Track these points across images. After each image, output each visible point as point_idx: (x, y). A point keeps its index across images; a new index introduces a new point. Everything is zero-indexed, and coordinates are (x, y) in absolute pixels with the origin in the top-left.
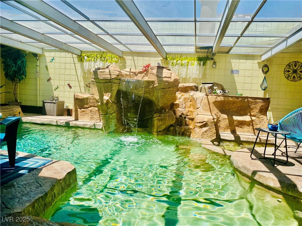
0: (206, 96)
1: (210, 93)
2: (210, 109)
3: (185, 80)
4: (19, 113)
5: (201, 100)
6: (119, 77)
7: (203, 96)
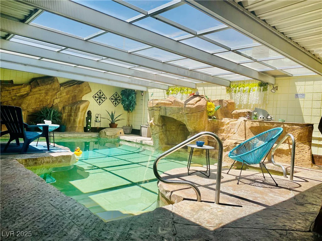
0: (244, 122)
1: (249, 119)
2: (245, 134)
3: (246, 106)
4: (121, 133)
5: (239, 125)
6: (160, 105)
7: (241, 121)
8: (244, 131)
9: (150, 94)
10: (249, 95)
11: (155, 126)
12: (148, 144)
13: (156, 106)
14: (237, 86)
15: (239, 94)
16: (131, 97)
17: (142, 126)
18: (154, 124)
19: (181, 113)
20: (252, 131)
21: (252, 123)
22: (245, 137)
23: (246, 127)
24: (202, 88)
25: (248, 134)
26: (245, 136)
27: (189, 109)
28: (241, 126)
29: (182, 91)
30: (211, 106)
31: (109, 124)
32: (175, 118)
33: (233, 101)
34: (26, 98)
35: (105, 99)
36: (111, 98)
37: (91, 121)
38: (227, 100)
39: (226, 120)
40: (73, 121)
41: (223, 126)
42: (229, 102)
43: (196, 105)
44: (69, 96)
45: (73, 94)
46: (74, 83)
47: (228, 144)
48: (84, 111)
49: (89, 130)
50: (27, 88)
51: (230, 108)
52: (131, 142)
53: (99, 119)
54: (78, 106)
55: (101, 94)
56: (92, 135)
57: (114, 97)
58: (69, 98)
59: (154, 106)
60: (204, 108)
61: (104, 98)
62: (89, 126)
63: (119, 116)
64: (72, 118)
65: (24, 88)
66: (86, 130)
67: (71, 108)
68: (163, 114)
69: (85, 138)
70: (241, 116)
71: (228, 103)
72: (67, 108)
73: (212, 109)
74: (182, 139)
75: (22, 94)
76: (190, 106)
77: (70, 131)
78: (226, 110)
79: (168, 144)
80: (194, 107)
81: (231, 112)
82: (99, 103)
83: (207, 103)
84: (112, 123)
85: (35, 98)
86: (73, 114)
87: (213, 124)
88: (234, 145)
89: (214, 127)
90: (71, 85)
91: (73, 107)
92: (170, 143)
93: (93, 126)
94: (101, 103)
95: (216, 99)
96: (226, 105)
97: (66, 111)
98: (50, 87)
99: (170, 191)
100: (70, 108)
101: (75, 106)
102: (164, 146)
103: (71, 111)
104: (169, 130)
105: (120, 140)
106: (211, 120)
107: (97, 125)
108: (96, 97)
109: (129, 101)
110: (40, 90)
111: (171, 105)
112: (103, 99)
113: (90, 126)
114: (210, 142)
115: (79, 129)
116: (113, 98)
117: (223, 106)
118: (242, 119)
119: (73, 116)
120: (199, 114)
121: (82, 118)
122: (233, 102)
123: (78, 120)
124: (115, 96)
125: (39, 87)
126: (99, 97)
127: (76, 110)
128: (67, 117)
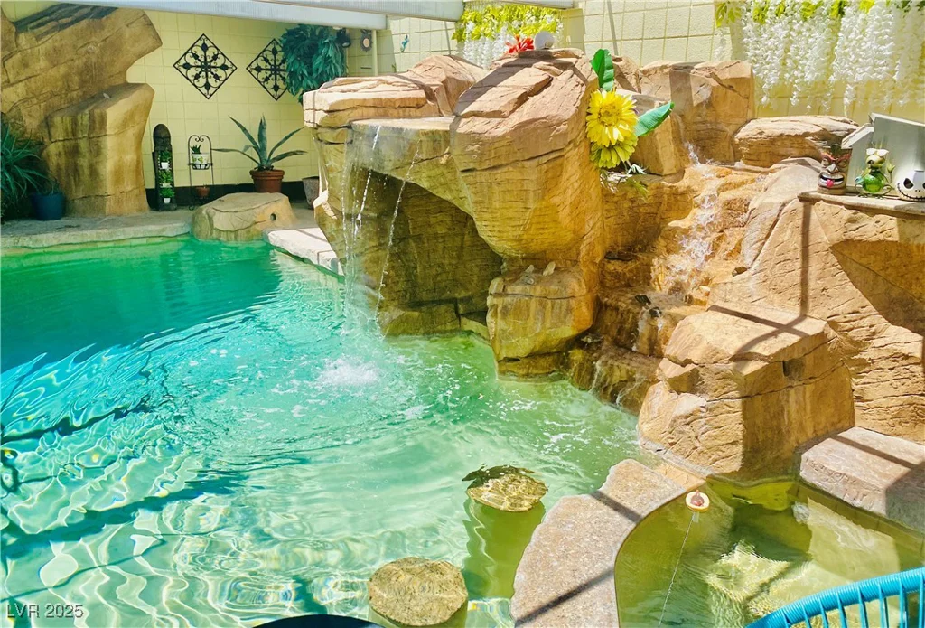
0: (801, 205)
1: (829, 188)
2: (804, 283)
3: (818, 98)
5: (769, 223)
7: (782, 201)
8: (798, 264)
9: (397, 43)
10: (835, 29)
13: (331, 122)
15: (780, 28)
16: (320, 59)
19: (443, 161)
20: (844, 262)
21: (850, 221)
22: (804, 301)
23: (812, 237)
25: (821, 284)
26: (798, 292)
27: (475, 147)
28: (782, 230)
30: (610, 115)
31: (252, 173)
32: (425, 184)
33: (744, 70)
35: (229, 72)
36: (254, 65)
37: (171, 165)
38: (715, 65)
40: (87, 172)
41: (683, 213)
42: (725, 75)
43: (516, 119)
44: (62, 70)
45: (79, 63)
46: (77, 15)
47: (695, 355)
48: (131, 133)
49: (167, 201)
51: (724, 108)
52: (303, 260)
53: (204, 157)
54: (97, 111)
55: (210, 53)
56: (163, 230)
57: (266, 60)
58: (67, 77)
59: (317, 122)
60: (565, 134)
61: (224, 67)
62: (165, 185)
63: (287, 138)
64: (84, 162)
66: (154, 199)
67: (75, 122)
68: (369, 161)
70: (782, 151)
71: (715, 83)
72: (57, 120)
73: (616, 134)
76: (478, 125)
77: (84, 214)
78: (704, 122)
80: (501, 130)
81: (730, 130)
82: (204, 90)
83: (586, 100)
84: (260, 168)
86: (83, 145)
87: (632, 201)
88: (732, 364)
89: (635, 218)
91: (79, 117)
92: (425, 296)
93: (181, 181)
94: (212, 90)
95: (659, 64)
96: (705, 94)
97: (59, 134)
100: (68, 120)
101: (87, 111)
103: (74, 133)
104: (418, 232)
105: (269, 247)
106: (619, 184)
107: (201, 179)
108: (187, 66)
109: (315, 75)
112: (220, 72)
113: (172, 183)
115: (119, 202)
116: (263, 64)
117: (689, 100)
118: (794, 180)
119: (87, 155)
120: (532, 173)
121: (130, 158)
122: (746, 74)
123: (108, 167)
124: (270, 57)
126: (211, 67)
127: (91, 128)
128: (63, 157)
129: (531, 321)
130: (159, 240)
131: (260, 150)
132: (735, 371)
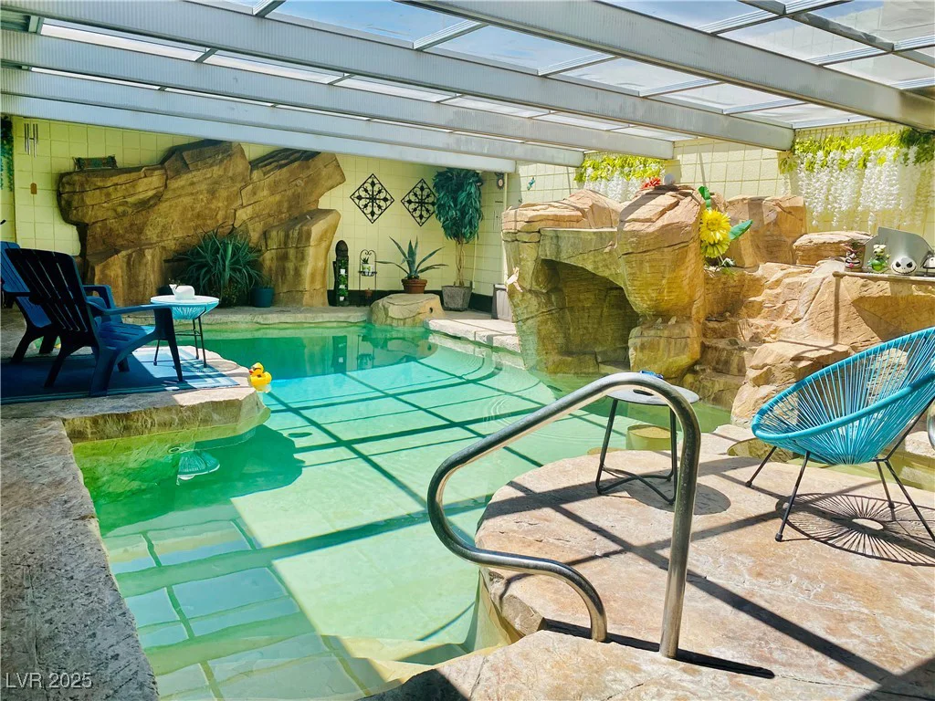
0: (834, 279)
1: (851, 268)
2: (836, 325)
3: (851, 219)
4: (431, 309)
5: (815, 290)
6: (537, 226)
7: (823, 276)
8: (833, 313)
9: (524, 183)
10: (861, 176)
11: (523, 295)
12: (508, 347)
13: (527, 229)
14: (820, 148)
15: (824, 176)
16: (464, 194)
17: (497, 286)
18: (519, 288)
19: (607, 250)
20: (861, 312)
21: (863, 286)
22: (836, 335)
23: (841, 297)
24: (693, 157)
25: (846, 324)
26: (832, 330)
27: (634, 239)
28: (823, 294)
29: (627, 169)
30: (713, 225)
31: (403, 281)
32: (590, 267)
33: (799, 201)
34: (156, 207)
35: (388, 203)
36: (407, 199)
37: (346, 272)
38: (779, 198)
39: (771, 271)
40: (292, 272)
41: (758, 293)
42: (786, 205)
43: (660, 223)
44: (278, 198)
45: (289, 193)
46: (292, 158)
47: (769, 361)
48: (324, 245)
49: (342, 299)
50: (155, 178)
51: (786, 226)
52: (459, 338)
53: (370, 266)
54: (305, 228)
55: (376, 188)
56: (349, 317)
57: (416, 195)
58: (280, 203)
59: (518, 228)
60: (689, 232)
61: (385, 200)
62: (342, 287)
63: (431, 255)
64: (290, 266)
65: (145, 180)
66: (333, 299)
67: (287, 236)
68: (549, 254)
69: (329, 325)
70: (825, 253)
71: (779, 210)
72: (274, 233)
73: (718, 236)
74: (616, 335)
75: (141, 196)
76: (637, 226)
77: (286, 305)
78: (772, 235)
79: (569, 353)
80: (651, 229)
81: (789, 240)
82: (369, 216)
83: (700, 214)
84: (410, 277)
85: (180, 208)
86: (292, 252)
87: (724, 284)
88: (792, 362)
89: (726, 296)
90: (283, 162)
91: (291, 233)
92: (574, 348)
93: (353, 285)
94: (375, 217)
95: (741, 197)
96: (773, 216)
97: (273, 244)
98: (221, 173)
99: (502, 578)
100: (282, 234)
101: (297, 228)
102: (555, 357)
103: (286, 243)
104: (571, 305)
105: (428, 331)
106: (716, 272)
107: (367, 285)
108: (360, 198)
109: (458, 207)
110: (192, 184)
111: (578, 221)
112: (382, 203)
113: (347, 286)
114: (709, 347)
115: (311, 297)
116: (413, 198)
117: (762, 221)
118: (828, 267)
119: (294, 260)
120: (668, 255)
121: (321, 264)
122: (801, 204)
123: (307, 271)
124: (419, 193)
125: (190, 175)
126: (375, 199)
127: (299, 240)
128: (275, 261)
129: (660, 353)
130: (345, 324)
131: (411, 263)
132: (794, 366)
